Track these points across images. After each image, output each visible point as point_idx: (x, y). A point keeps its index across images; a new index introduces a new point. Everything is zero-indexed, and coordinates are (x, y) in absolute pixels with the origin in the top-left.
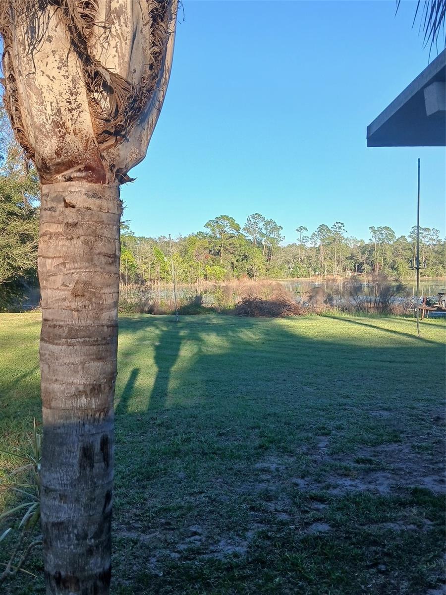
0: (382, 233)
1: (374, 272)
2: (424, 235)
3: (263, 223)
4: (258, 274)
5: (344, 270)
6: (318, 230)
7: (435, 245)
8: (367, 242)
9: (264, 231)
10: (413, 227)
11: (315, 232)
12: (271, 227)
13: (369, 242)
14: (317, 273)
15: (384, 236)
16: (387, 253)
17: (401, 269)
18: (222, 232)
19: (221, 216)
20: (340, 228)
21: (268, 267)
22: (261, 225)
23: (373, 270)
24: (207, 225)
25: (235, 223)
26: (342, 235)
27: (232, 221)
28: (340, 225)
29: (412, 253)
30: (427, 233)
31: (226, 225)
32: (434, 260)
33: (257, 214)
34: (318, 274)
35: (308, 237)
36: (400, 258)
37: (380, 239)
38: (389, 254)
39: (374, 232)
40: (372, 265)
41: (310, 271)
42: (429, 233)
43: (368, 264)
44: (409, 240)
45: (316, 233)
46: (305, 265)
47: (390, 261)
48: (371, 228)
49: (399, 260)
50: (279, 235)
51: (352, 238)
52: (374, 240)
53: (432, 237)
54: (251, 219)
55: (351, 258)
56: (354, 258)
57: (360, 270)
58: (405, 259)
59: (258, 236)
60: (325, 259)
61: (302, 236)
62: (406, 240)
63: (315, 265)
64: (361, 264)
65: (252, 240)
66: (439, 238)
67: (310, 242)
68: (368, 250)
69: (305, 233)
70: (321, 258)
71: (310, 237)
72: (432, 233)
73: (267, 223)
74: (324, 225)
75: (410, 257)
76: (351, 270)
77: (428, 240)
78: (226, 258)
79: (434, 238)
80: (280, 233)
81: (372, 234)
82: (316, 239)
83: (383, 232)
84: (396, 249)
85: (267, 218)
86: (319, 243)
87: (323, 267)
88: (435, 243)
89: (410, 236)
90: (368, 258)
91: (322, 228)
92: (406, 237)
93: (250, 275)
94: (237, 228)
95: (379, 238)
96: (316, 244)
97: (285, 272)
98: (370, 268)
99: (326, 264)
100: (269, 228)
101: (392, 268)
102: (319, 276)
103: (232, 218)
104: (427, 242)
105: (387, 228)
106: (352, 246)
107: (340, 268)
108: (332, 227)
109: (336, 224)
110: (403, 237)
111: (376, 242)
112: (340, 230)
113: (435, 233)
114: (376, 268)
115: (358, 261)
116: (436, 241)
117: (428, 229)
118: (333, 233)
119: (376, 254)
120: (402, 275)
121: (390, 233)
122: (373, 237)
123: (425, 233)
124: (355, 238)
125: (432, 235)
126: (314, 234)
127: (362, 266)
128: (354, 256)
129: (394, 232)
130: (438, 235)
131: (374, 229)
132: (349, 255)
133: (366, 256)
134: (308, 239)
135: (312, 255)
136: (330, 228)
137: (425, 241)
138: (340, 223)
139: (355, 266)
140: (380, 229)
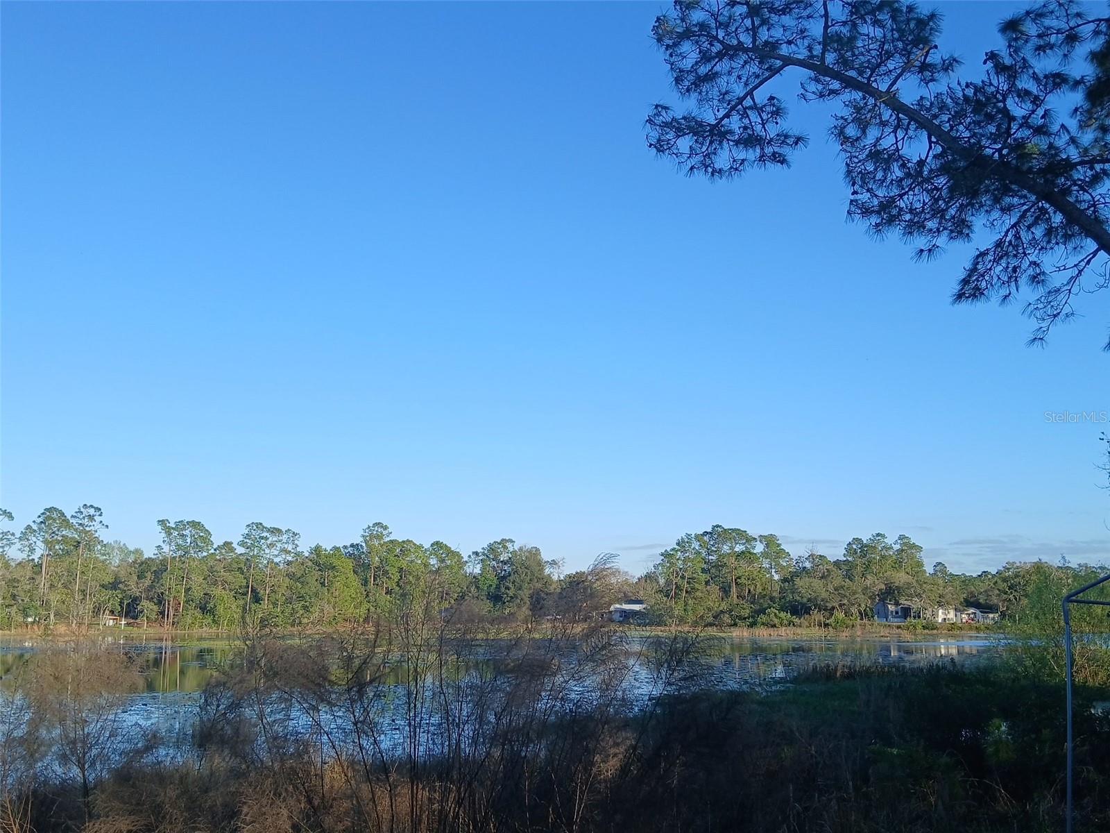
0: (183, 535)
1: (163, 617)
2: (269, 542)
5: (97, 611)
6: (41, 520)
7: (289, 563)
8: (149, 553)
10: (248, 526)
11: (32, 524)
13: (156, 552)
14: (30, 620)
15: (189, 541)
16: (193, 577)
17: (220, 609)
20: (91, 518)
23: (162, 613)
26: (97, 535)
28: (92, 511)
29: (245, 578)
30: (275, 539)
32: (288, 594)
34: (33, 623)
35: (13, 534)
36: (220, 588)
37: (179, 547)
39: (168, 531)
40: (160, 601)
41: (13, 614)
42: (280, 538)
43: (151, 600)
44: (240, 550)
45: (35, 527)
46: (1, 602)
47: (197, 593)
48: (162, 522)
49: (217, 591)
51: (116, 546)
52: (166, 548)
53: (286, 546)
55: (114, 586)
56: (120, 586)
57: (132, 614)
58: (231, 590)
60: (52, 586)
62: (232, 550)
63: (27, 600)
64: (136, 600)
66: (298, 549)
67: (18, 545)
68: (151, 570)
70: (43, 583)
71: (18, 535)
72: (284, 538)
74: (56, 510)
75: (240, 587)
76: (112, 612)
77: (277, 553)
79: (290, 549)
81: (163, 535)
82: (34, 539)
83: (187, 532)
84: (211, 569)
86: (40, 550)
87: (46, 604)
88: (290, 559)
89: (242, 544)
90: (152, 587)
91: (52, 517)
92: (234, 545)
95: (177, 544)
96: (32, 550)
98: (155, 608)
99: (54, 598)
101: (203, 609)
102: (36, 627)
104: (277, 556)
105: (195, 525)
106: (116, 562)
107: (88, 607)
108: (75, 514)
109: (82, 510)
110: (227, 545)
111: (171, 553)
112: (91, 523)
113: (292, 539)
114: (168, 608)
115: (128, 592)
116: (292, 555)
117: (279, 531)
118: (76, 530)
119: (170, 579)
120: (223, 623)
121: (201, 534)
122: (164, 541)
123: (272, 539)
124: (124, 544)
125: (286, 543)
126: (29, 527)
127: (137, 605)
128: (121, 582)
129: (210, 533)
130: (296, 542)
131: (168, 525)
132: (109, 579)
133: (148, 582)
134: (13, 538)
135: (21, 577)
136: (69, 517)
137: (271, 553)
138: (92, 506)
139: (121, 604)
140: (181, 525)
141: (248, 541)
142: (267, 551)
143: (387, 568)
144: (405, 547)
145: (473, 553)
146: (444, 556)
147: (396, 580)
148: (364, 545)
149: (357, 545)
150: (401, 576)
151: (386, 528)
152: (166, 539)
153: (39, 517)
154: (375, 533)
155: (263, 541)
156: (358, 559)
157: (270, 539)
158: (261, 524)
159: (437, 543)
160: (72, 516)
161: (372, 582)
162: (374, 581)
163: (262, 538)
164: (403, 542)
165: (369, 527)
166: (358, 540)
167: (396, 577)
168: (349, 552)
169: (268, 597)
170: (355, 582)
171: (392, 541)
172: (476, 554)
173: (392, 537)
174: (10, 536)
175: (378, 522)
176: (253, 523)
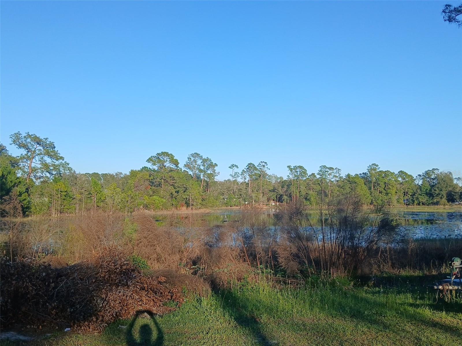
0: (297, 171)
2: (329, 173)
3: (201, 161)
4: (195, 204)
5: (268, 200)
6: (247, 168)
7: (337, 181)
8: (285, 178)
9: (202, 168)
10: (320, 167)
11: (244, 169)
12: (208, 164)
13: (287, 178)
14: (247, 203)
15: (299, 173)
16: (301, 187)
17: (312, 199)
18: (163, 167)
19: (162, 152)
20: (264, 166)
21: (204, 197)
22: (199, 162)
23: (291, 200)
24: (149, 160)
25: (175, 158)
26: (266, 172)
27: (171, 157)
28: (264, 164)
29: (321, 187)
30: (331, 172)
31: (166, 160)
32: (338, 193)
33: (196, 153)
35: (239, 173)
36: (312, 191)
38: (303, 188)
39: (291, 170)
40: (290, 196)
41: (241, 201)
42: (333, 171)
43: (287, 195)
44: (318, 176)
45: (245, 170)
46: (236, 197)
47: (303, 193)
48: (289, 167)
49: (311, 192)
50: (214, 171)
51: (273, 176)
52: (291, 176)
53: (336, 174)
54: (191, 157)
55: (274, 191)
57: (280, 201)
58: (316, 192)
59: (197, 171)
60: (253, 191)
61: (234, 172)
62: (315, 176)
63: (245, 196)
64: (281, 195)
65: (192, 175)
66: (341, 176)
67: (241, 177)
68: (286, 184)
69: (236, 170)
70: (250, 190)
72: (335, 171)
73: (204, 161)
74: (252, 164)
75: (319, 190)
76: (274, 200)
77: (332, 177)
78: (166, 189)
79: (337, 175)
80: (215, 169)
81: (289, 171)
82: (246, 174)
83: (298, 170)
84: (308, 184)
85: (204, 157)
86: (248, 178)
87: (251, 197)
88: (338, 179)
89: (319, 174)
90: (287, 191)
91: (251, 167)
92: (316, 174)
93: (188, 205)
94: (176, 163)
95: (295, 175)
96: (245, 179)
97: (220, 202)
98: (288, 198)
99: (254, 195)
100: (206, 165)
101: (306, 199)
102: (249, 206)
103: (172, 154)
104: (332, 178)
105: (301, 167)
106: (274, 182)
107: (265, 198)
108: (258, 165)
109: (260, 163)
110: (313, 174)
111: (293, 178)
112: (264, 168)
113: (338, 171)
114: (293, 199)
115: (279, 193)
116: (338, 178)
117: (332, 168)
118: (259, 171)
119: (293, 188)
120: (314, 204)
121: (303, 171)
122: (290, 174)
123: (330, 172)
124: (276, 175)
125: (336, 173)
126: (243, 170)
127: (282, 197)
128: (276, 189)
129: (306, 170)
130: (340, 173)
131: (291, 167)
132: (272, 188)
133: (285, 189)
134: (239, 174)
135: (242, 188)
136: (256, 166)
137: (330, 177)
138: (264, 162)
139: (276, 197)
140: (296, 168)
141: (321, 173)
142: (328, 176)
143: (379, 182)
144: (387, 174)
145: (418, 175)
146: (404, 177)
147: (383, 188)
148: (368, 173)
149: (365, 173)
150: (385, 186)
151: (377, 166)
152: (290, 173)
153: (247, 166)
154: (373, 168)
155: (326, 173)
156: (366, 178)
157: (329, 172)
158: (325, 166)
159: (401, 171)
160: (257, 166)
161: (373, 188)
162: (374, 188)
163: (326, 171)
164: (386, 171)
165: (370, 166)
166: (366, 171)
167: (383, 186)
168: (362, 176)
169: (330, 194)
170: (365, 188)
171: (380, 171)
172: (420, 175)
173: (380, 170)
174: (238, 174)
175: (374, 163)
176: (322, 166)
